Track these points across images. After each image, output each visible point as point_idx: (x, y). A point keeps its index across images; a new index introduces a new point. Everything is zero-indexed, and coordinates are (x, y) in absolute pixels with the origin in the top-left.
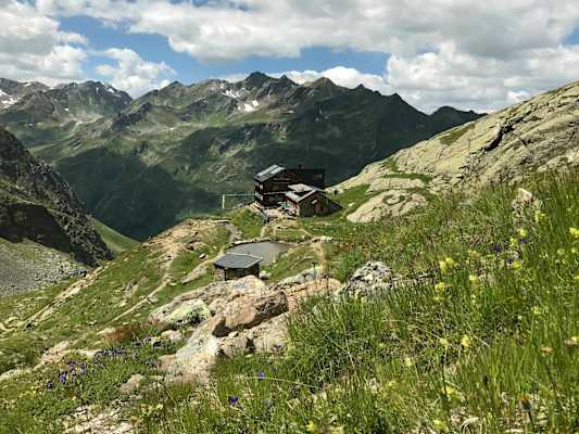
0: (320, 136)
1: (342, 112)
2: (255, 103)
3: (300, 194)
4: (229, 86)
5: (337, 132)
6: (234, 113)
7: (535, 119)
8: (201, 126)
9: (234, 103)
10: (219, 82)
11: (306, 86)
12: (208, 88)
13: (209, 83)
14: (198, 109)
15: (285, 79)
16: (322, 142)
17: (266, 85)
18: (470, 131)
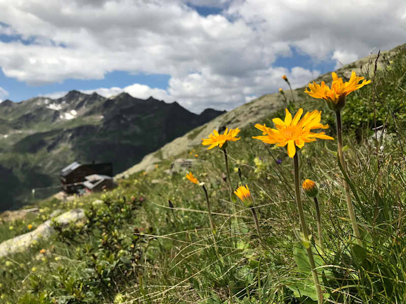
0: (125, 133)
1: (139, 116)
2: (74, 112)
3: (93, 182)
4: (52, 101)
5: (138, 130)
6: (58, 121)
7: (238, 121)
8: (31, 132)
9: (57, 113)
10: (43, 99)
11: (112, 98)
12: (34, 104)
13: (36, 100)
14: (28, 119)
15: (95, 95)
16: (127, 137)
17: (81, 99)
18: (204, 130)
